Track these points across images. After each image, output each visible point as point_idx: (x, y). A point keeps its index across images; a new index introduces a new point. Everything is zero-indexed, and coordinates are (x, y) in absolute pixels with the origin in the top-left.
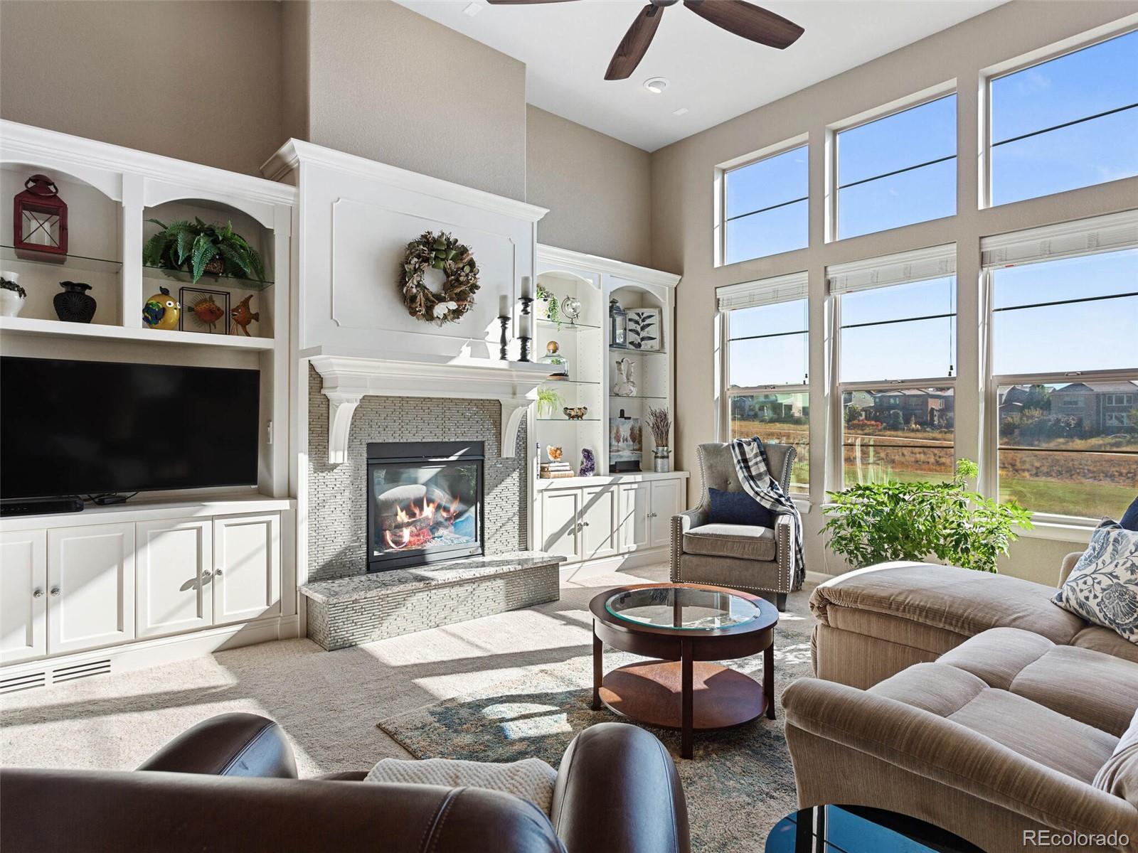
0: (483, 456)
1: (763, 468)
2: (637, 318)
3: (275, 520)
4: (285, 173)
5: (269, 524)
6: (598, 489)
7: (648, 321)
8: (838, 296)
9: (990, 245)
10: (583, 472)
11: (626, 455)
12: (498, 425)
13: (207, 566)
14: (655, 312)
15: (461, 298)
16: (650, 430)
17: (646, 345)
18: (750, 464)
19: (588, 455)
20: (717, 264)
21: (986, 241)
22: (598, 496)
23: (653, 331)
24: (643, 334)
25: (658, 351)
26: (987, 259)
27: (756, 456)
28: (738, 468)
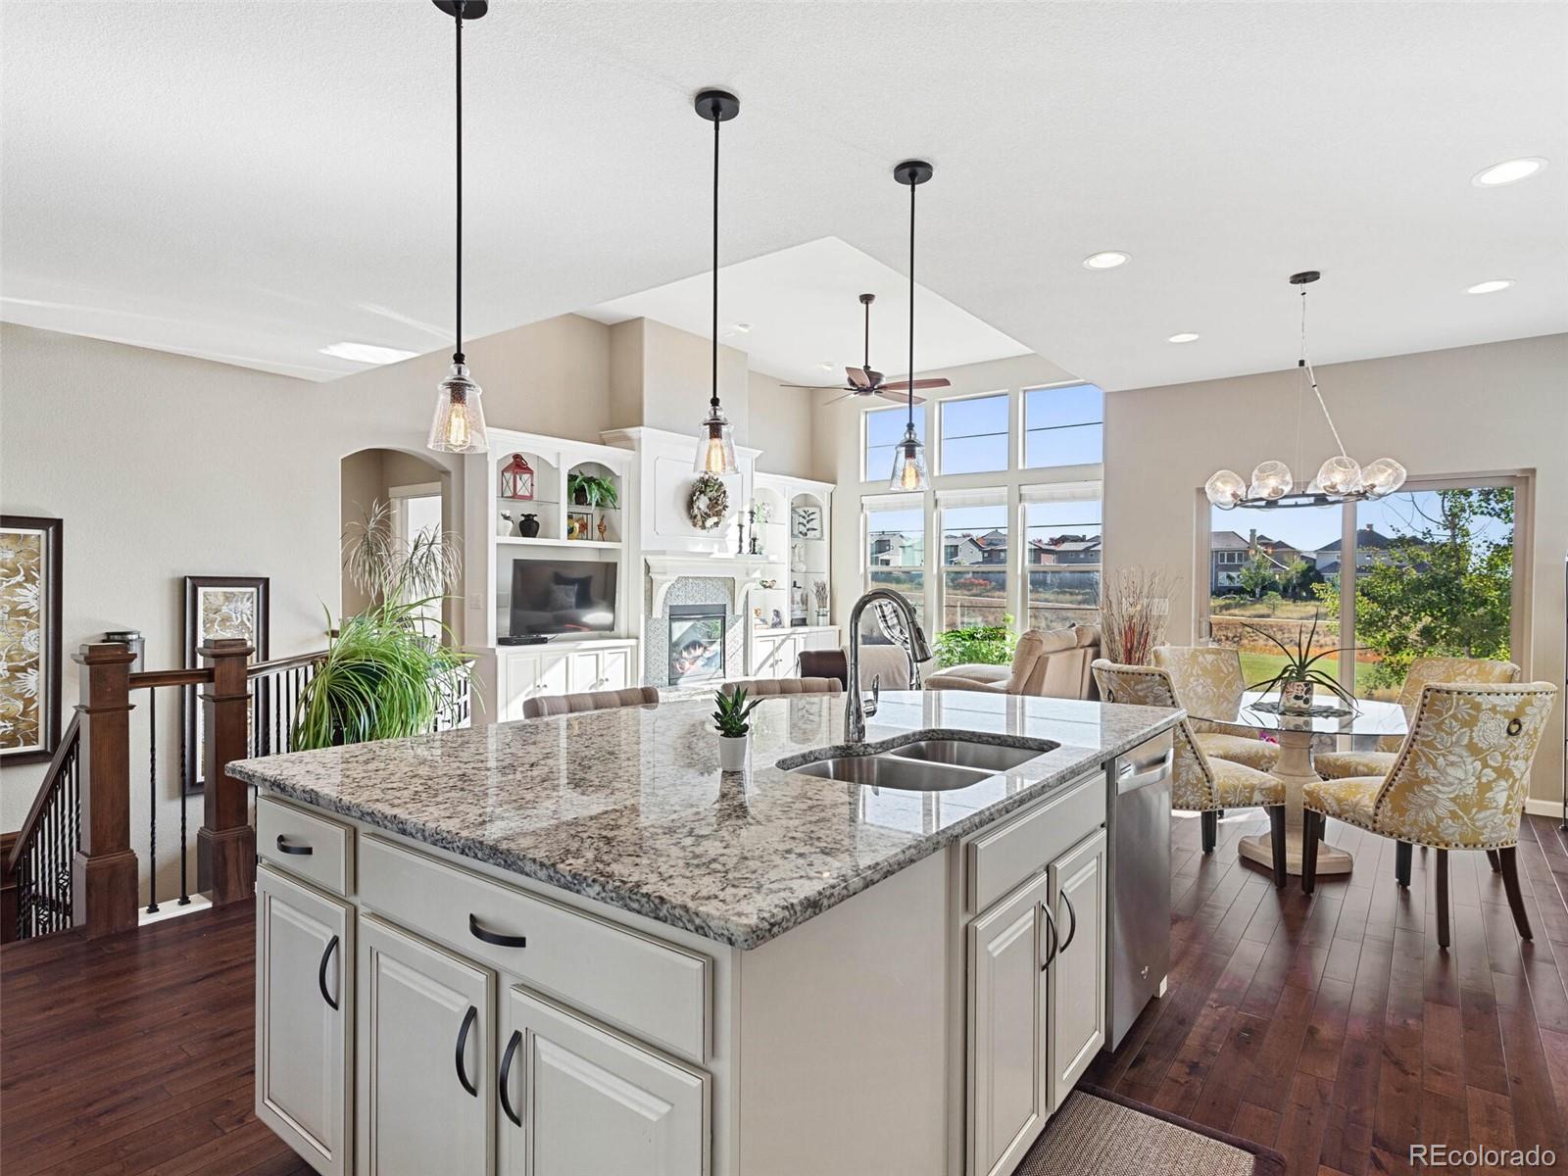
0: (725, 613)
1: (895, 621)
2: (803, 514)
3: (629, 650)
4: (628, 443)
5: (626, 653)
6: (784, 637)
7: (811, 517)
8: (942, 510)
9: (1025, 490)
10: (774, 626)
11: (799, 615)
12: (733, 594)
13: (601, 676)
14: (817, 510)
15: (718, 514)
16: (814, 596)
17: (811, 534)
18: (887, 618)
19: (777, 613)
20: (862, 479)
21: (1022, 487)
22: (783, 641)
23: (815, 524)
24: (808, 526)
25: (820, 539)
26: (1023, 498)
27: (891, 613)
28: (880, 621)
